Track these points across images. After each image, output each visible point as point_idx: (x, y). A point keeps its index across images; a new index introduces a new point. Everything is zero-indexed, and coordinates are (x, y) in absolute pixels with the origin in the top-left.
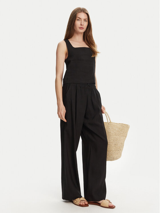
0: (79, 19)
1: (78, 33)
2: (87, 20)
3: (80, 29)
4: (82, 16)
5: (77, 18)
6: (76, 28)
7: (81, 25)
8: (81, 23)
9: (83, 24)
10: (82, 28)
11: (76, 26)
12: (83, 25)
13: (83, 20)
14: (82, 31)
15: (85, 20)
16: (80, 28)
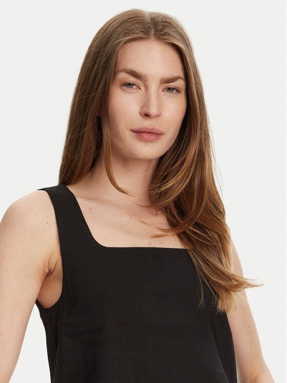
0: (132, 79)
1: (127, 159)
2: (180, 84)
3: (141, 139)
5: (123, 76)
6: (117, 134)
7: (147, 115)
8: (146, 104)
9: (153, 111)
10: (156, 134)
12: (158, 116)
13: (154, 86)
14: (153, 150)
15: (168, 86)
16: (139, 133)
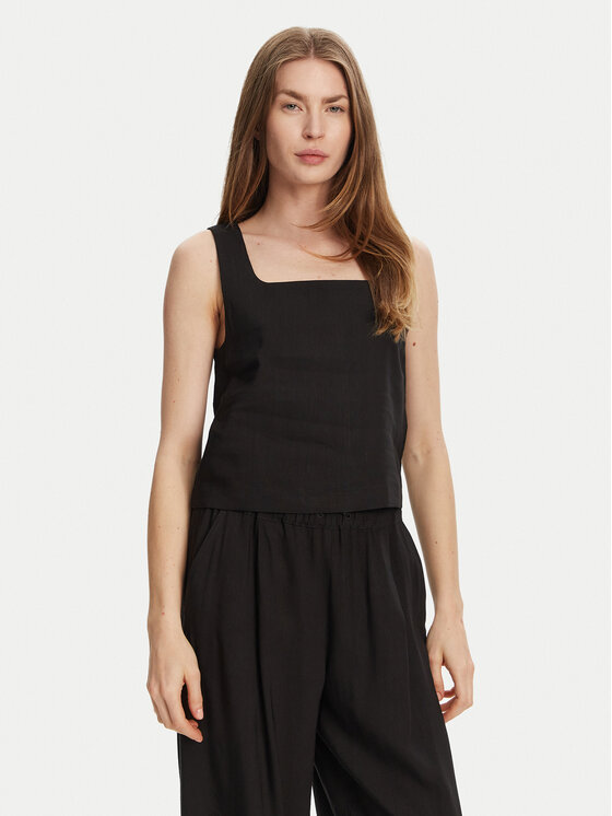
0: (293, 101)
1: (294, 187)
2: (344, 102)
3: (305, 163)
4: (312, 80)
5: (283, 98)
6: (280, 158)
7: (309, 137)
8: (307, 126)
9: (315, 132)
11: (277, 147)
12: (321, 137)
13: (316, 107)
14: (319, 172)
15: (331, 105)
16: (302, 156)
